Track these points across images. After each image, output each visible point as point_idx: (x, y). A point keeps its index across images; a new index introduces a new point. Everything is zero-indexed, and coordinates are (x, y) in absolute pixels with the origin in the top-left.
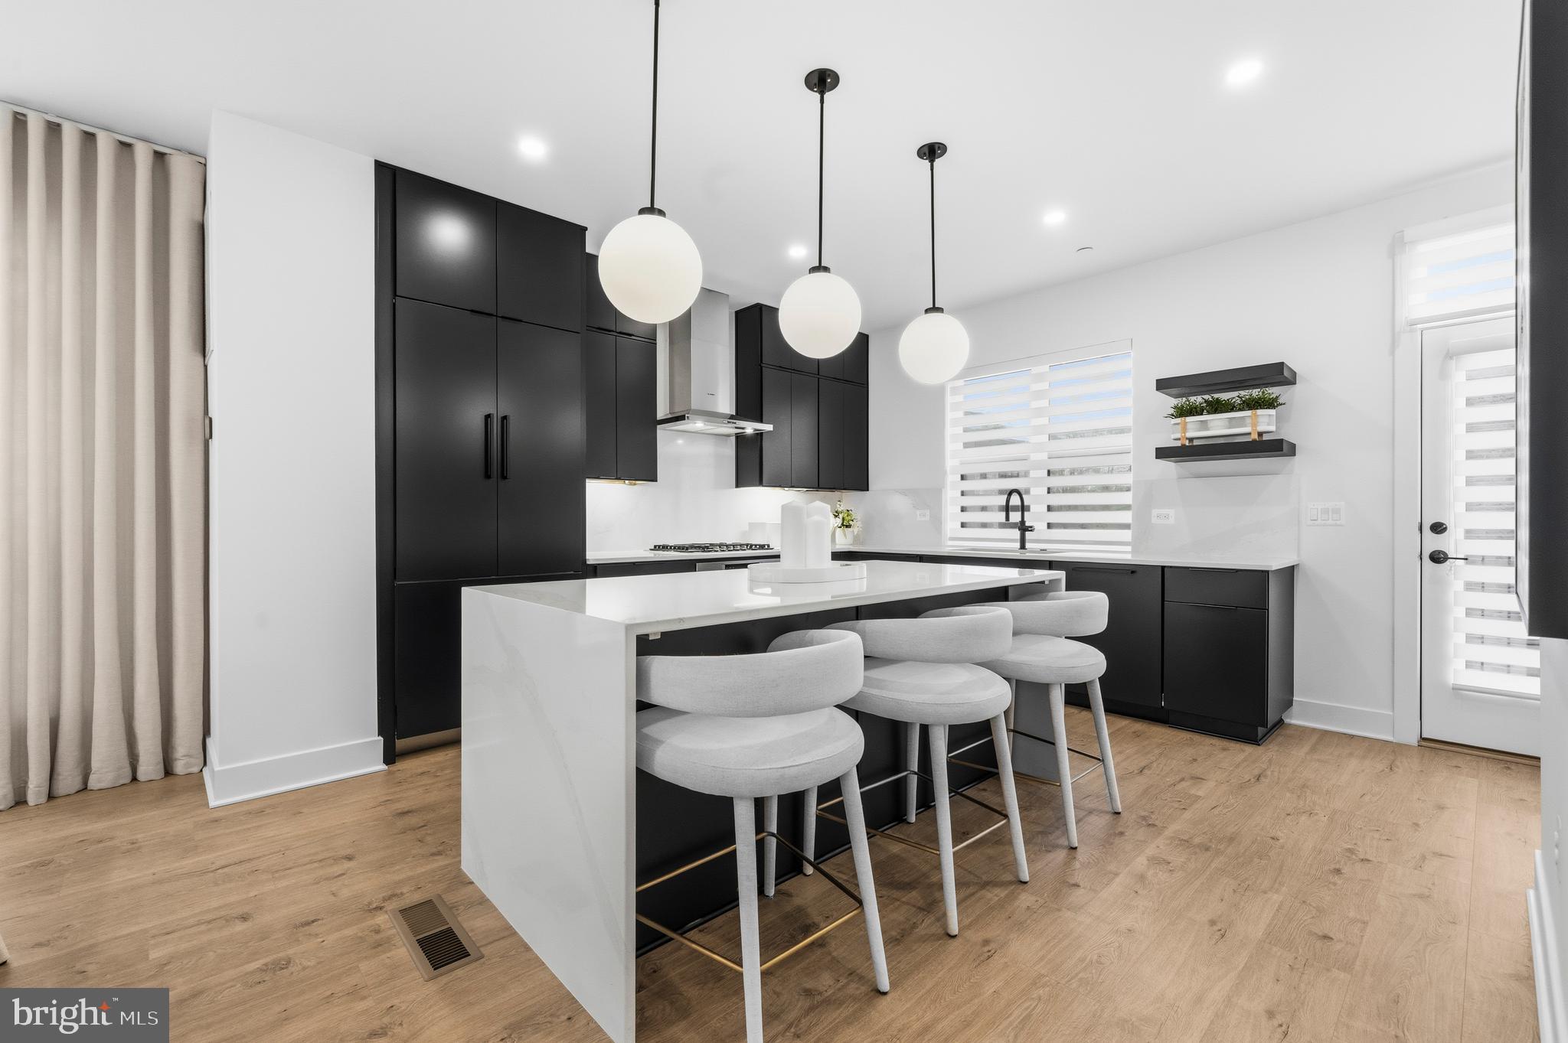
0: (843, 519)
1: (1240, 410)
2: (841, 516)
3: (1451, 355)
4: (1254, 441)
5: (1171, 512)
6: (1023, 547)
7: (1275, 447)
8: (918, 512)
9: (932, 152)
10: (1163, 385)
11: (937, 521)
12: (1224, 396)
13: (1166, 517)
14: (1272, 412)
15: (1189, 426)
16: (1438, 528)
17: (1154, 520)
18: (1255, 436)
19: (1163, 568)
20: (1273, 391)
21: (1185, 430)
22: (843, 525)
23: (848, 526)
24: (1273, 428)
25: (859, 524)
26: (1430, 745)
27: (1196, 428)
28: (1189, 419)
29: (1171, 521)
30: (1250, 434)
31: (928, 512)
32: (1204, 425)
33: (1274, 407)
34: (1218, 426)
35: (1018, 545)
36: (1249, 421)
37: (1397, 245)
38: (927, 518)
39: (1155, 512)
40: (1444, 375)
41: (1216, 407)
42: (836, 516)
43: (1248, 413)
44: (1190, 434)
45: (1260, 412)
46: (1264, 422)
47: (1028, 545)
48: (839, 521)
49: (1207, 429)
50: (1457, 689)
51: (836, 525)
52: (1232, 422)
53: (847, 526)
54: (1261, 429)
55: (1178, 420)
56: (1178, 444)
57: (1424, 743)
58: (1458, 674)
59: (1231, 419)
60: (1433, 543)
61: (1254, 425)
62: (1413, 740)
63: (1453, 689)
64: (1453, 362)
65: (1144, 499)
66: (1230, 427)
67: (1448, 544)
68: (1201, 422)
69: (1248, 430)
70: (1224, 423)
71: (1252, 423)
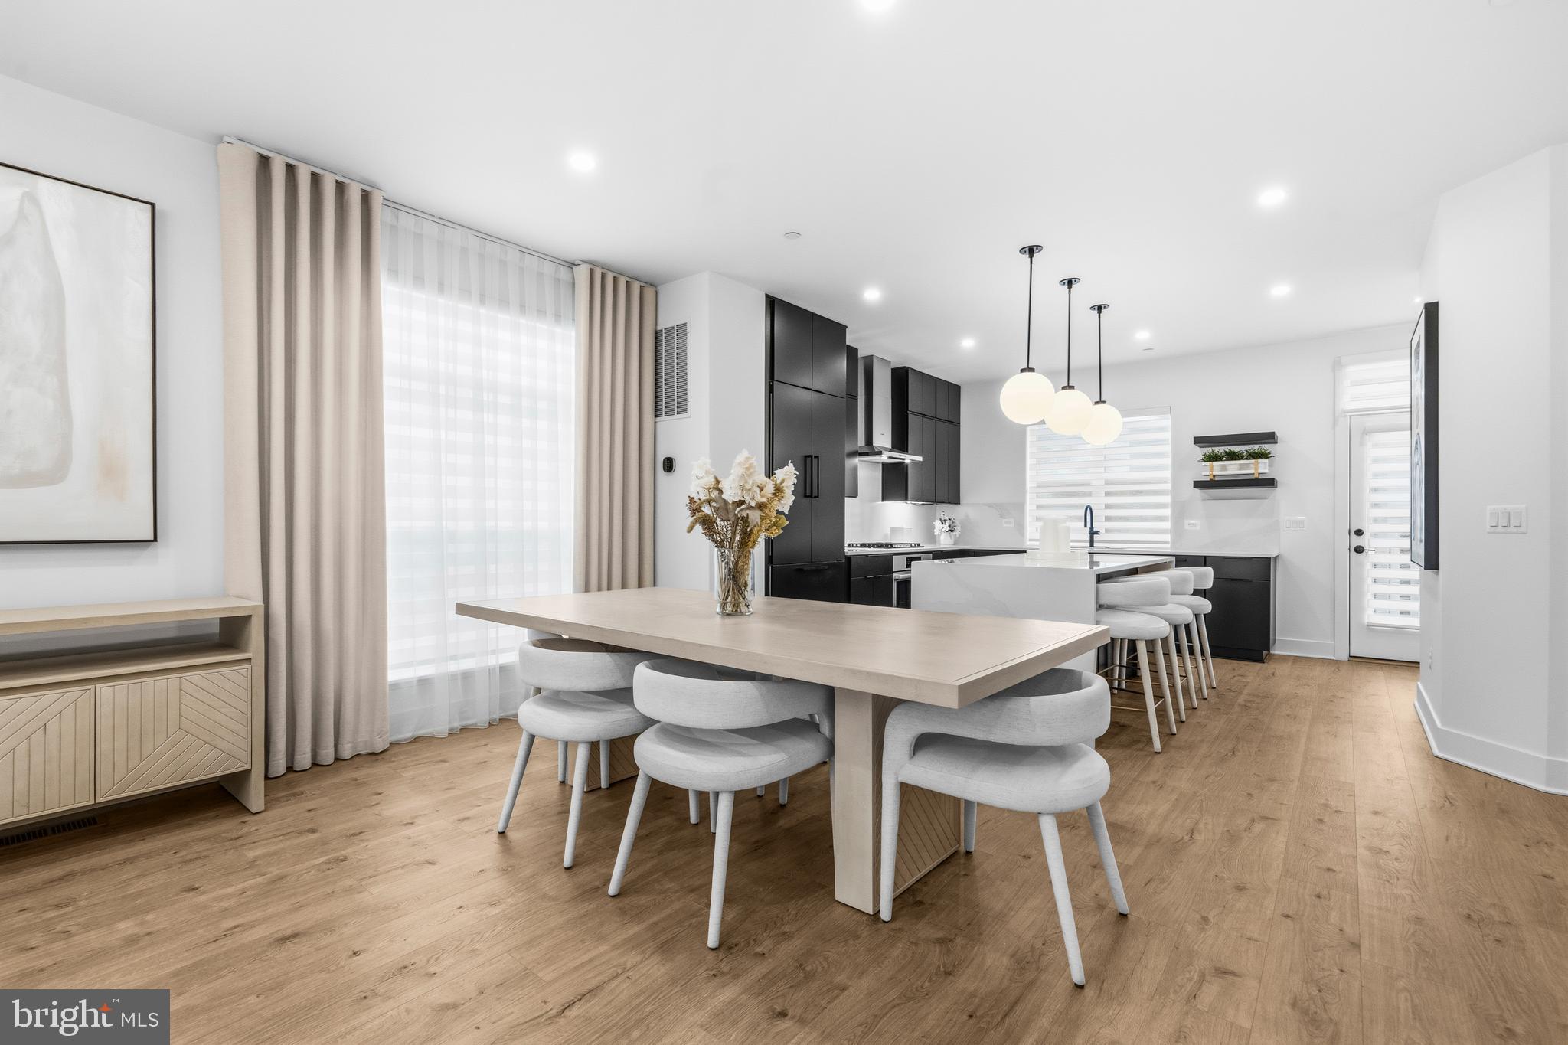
1: (1247, 459)
2: (946, 521)
3: (1366, 432)
4: (1256, 479)
5: (1197, 521)
6: (1092, 545)
7: (1271, 483)
8: (1004, 520)
10: (1199, 441)
11: (1020, 527)
12: (1236, 449)
13: (1194, 525)
14: (1266, 461)
15: (1215, 467)
16: (1359, 533)
17: (1187, 527)
18: (1256, 476)
19: (1205, 557)
20: (1266, 447)
21: (1212, 470)
22: (948, 530)
23: (952, 531)
24: (1266, 471)
25: (959, 529)
26: (1354, 659)
27: (1219, 469)
28: (1215, 463)
29: (1198, 528)
30: (1253, 474)
31: (1013, 521)
32: (1224, 468)
33: (1267, 458)
34: (1233, 468)
35: (1088, 544)
36: (1252, 466)
37: (1337, 365)
38: (1013, 525)
39: (1187, 522)
40: (1362, 444)
41: (1232, 456)
42: (942, 523)
43: (1253, 461)
44: (1215, 473)
45: (1260, 461)
46: (1262, 468)
47: (1095, 544)
49: (1226, 470)
50: (1369, 625)
52: (1241, 467)
54: (1260, 471)
55: (1208, 463)
56: (1208, 479)
57: (1352, 659)
58: (1370, 617)
59: (1241, 465)
60: (1357, 541)
61: (1256, 469)
62: (1345, 658)
63: (1368, 626)
64: (1367, 437)
65: (1180, 512)
66: (1240, 470)
67: (1364, 541)
68: (1221, 465)
69: (1253, 471)
70: (1236, 467)
71: (1256, 467)
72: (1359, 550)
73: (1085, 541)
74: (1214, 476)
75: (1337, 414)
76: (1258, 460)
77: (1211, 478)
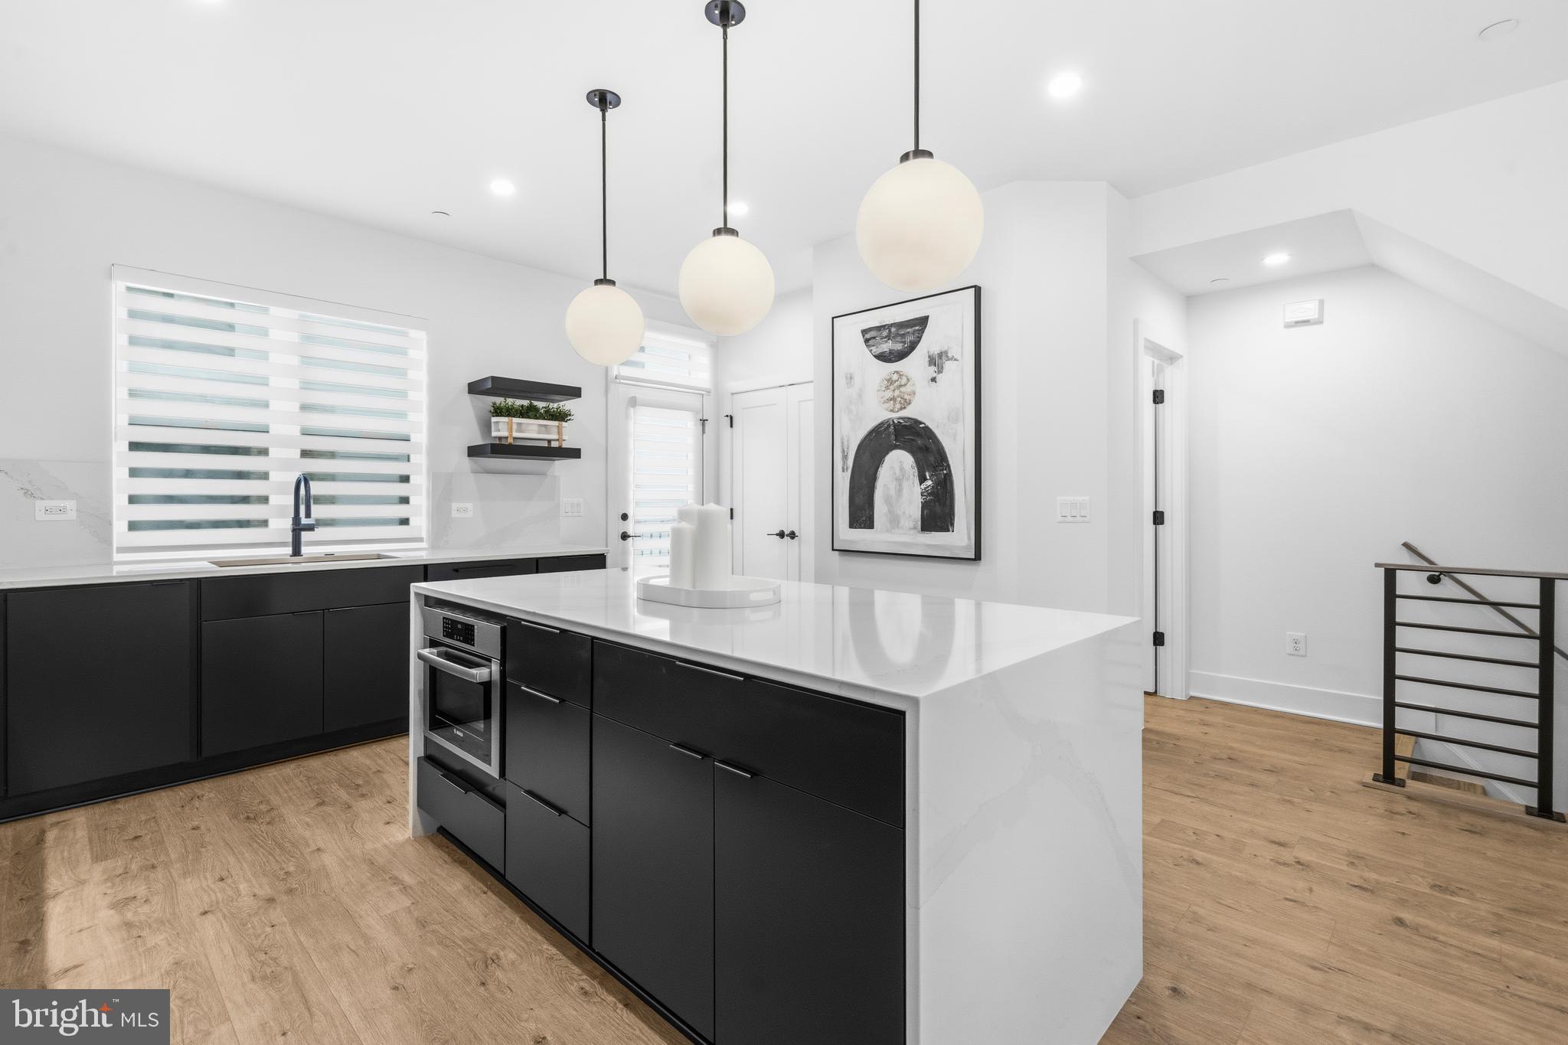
1: (544, 419)
3: (633, 402)
5: (469, 506)
6: (297, 552)
9: (603, 100)
13: (465, 511)
15: (514, 427)
16: (625, 517)
17: (454, 514)
18: (560, 443)
27: (517, 429)
28: (513, 420)
29: (470, 514)
30: (557, 440)
31: (71, 504)
32: (522, 428)
34: (532, 430)
35: (289, 550)
36: (554, 430)
39: (455, 506)
41: (529, 413)
43: (554, 422)
49: (524, 430)
52: (542, 429)
54: (563, 438)
55: (504, 419)
56: (505, 441)
60: (623, 527)
65: (443, 492)
66: (539, 433)
67: (630, 527)
68: (519, 424)
69: (556, 437)
70: (536, 428)
71: (560, 432)
72: (625, 536)
73: (283, 544)
74: (515, 438)
75: (609, 379)
76: (560, 423)
77: (510, 441)
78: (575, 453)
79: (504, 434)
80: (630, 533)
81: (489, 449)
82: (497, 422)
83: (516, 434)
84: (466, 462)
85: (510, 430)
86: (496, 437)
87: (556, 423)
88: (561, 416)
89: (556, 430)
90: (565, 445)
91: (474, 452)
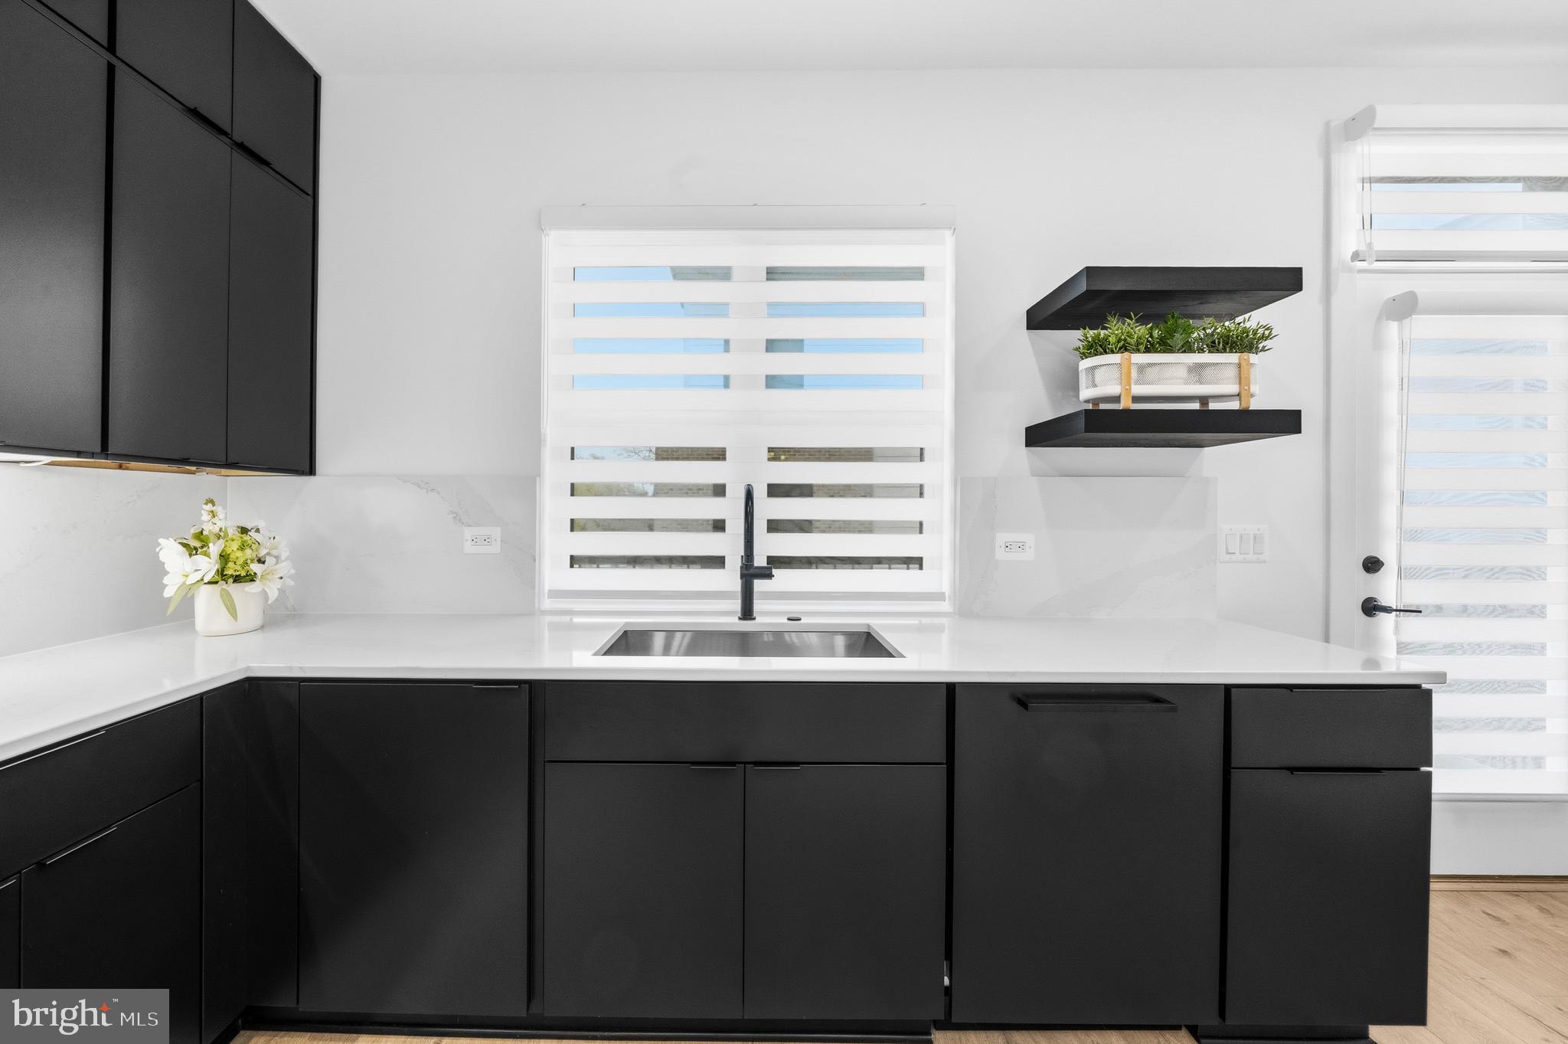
0: (224, 558)
1: (1206, 352)
2: (214, 549)
4: (1244, 409)
5: (1029, 538)
6: (747, 613)
8: (468, 533)
11: (523, 555)
13: (1021, 546)
16: (1372, 566)
17: (1000, 554)
18: (1245, 400)
22: (222, 574)
23: (243, 580)
25: (285, 568)
29: (1030, 555)
30: (1236, 397)
31: (496, 532)
35: (737, 605)
37: (1334, 138)
38: (494, 550)
39: (1002, 538)
42: (192, 551)
47: (758, 605)
48: (207, 565)
51: (197, 576)
52: (1200, 374)
53: (237, 579)
60: (1366, 586)
61: (1245, 380)
66: (1190, 382)
68: (1142, 368)
69: (1233, 389)
70: (1182, 372)
71: (1242, 377)
72: (1371, 608)
74: (1136, 399)
75: (1334, 264)
76: (1245, 355)
77: (1126, 404)
78: (1287, 422)
79: (1114, 389)
80: (1387, 599)
81: (1081, 423)
82: (1093, 368)
83: (1138, 390)
84: (1024, 457)
85: (1127, 381)
86: (1087, 401)
87: (1233, 358)
88: (1245, 343)
89: (1231, 372)
90: (1255, 405)
91: (1039, 436)
